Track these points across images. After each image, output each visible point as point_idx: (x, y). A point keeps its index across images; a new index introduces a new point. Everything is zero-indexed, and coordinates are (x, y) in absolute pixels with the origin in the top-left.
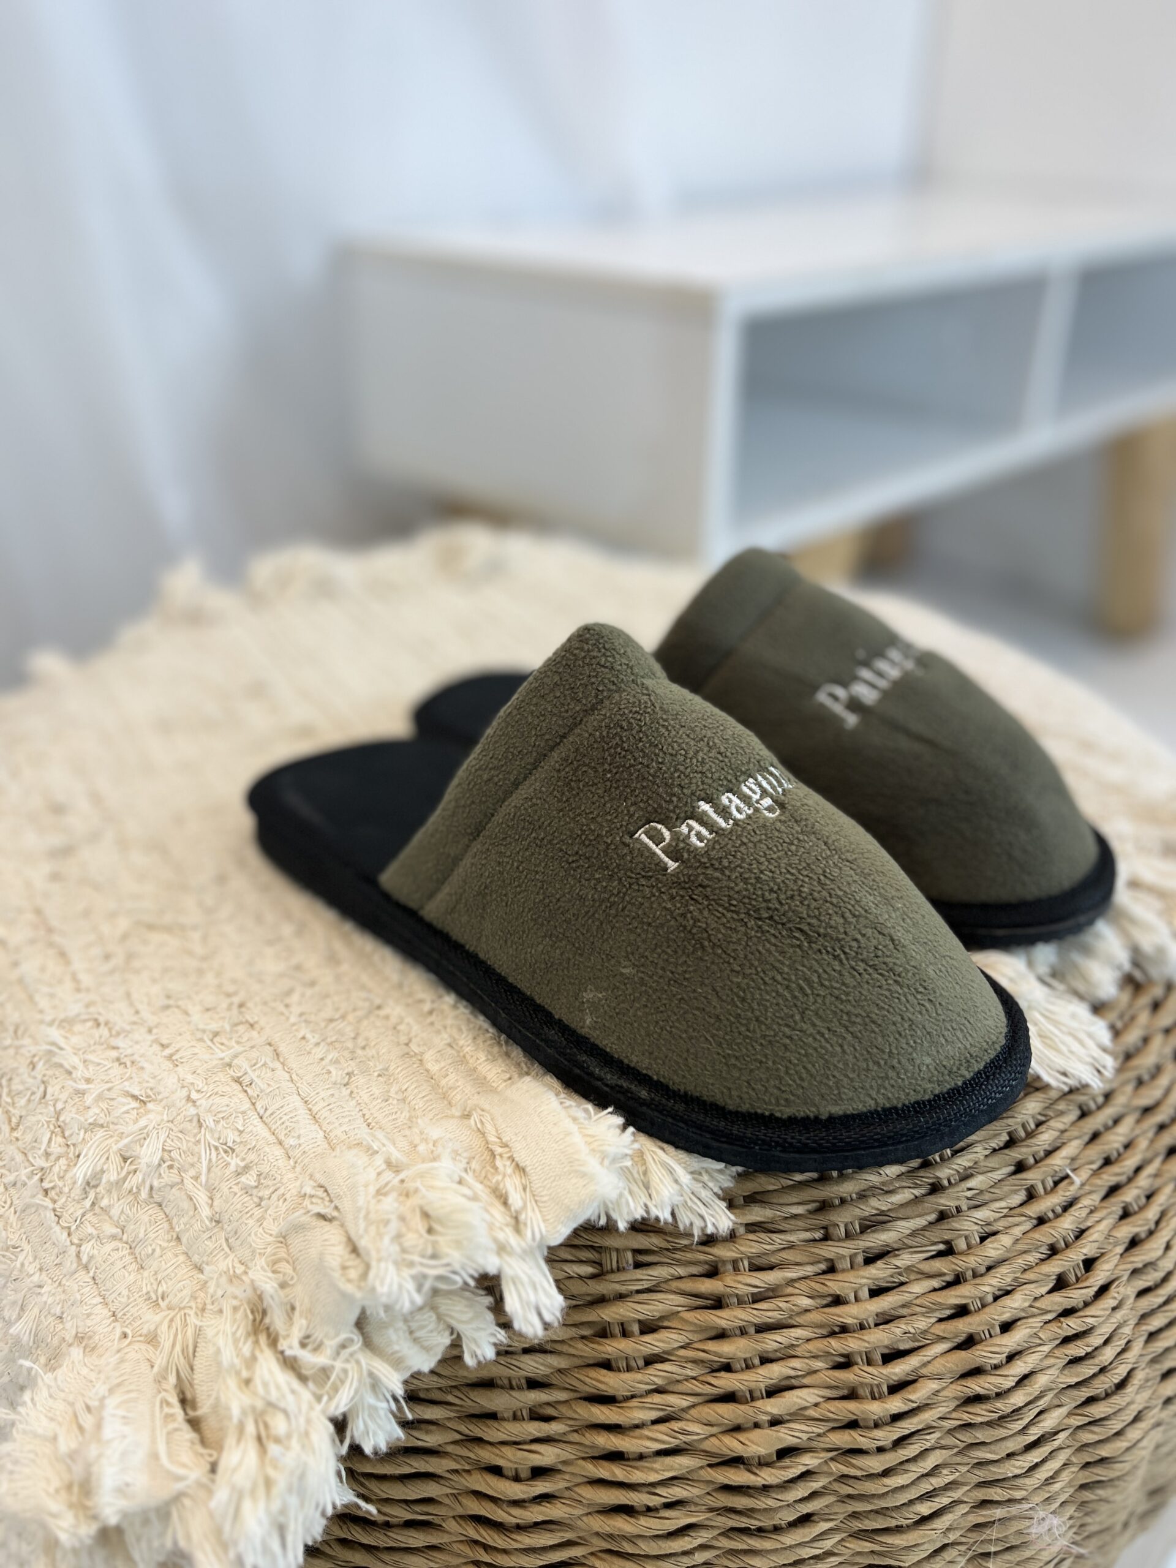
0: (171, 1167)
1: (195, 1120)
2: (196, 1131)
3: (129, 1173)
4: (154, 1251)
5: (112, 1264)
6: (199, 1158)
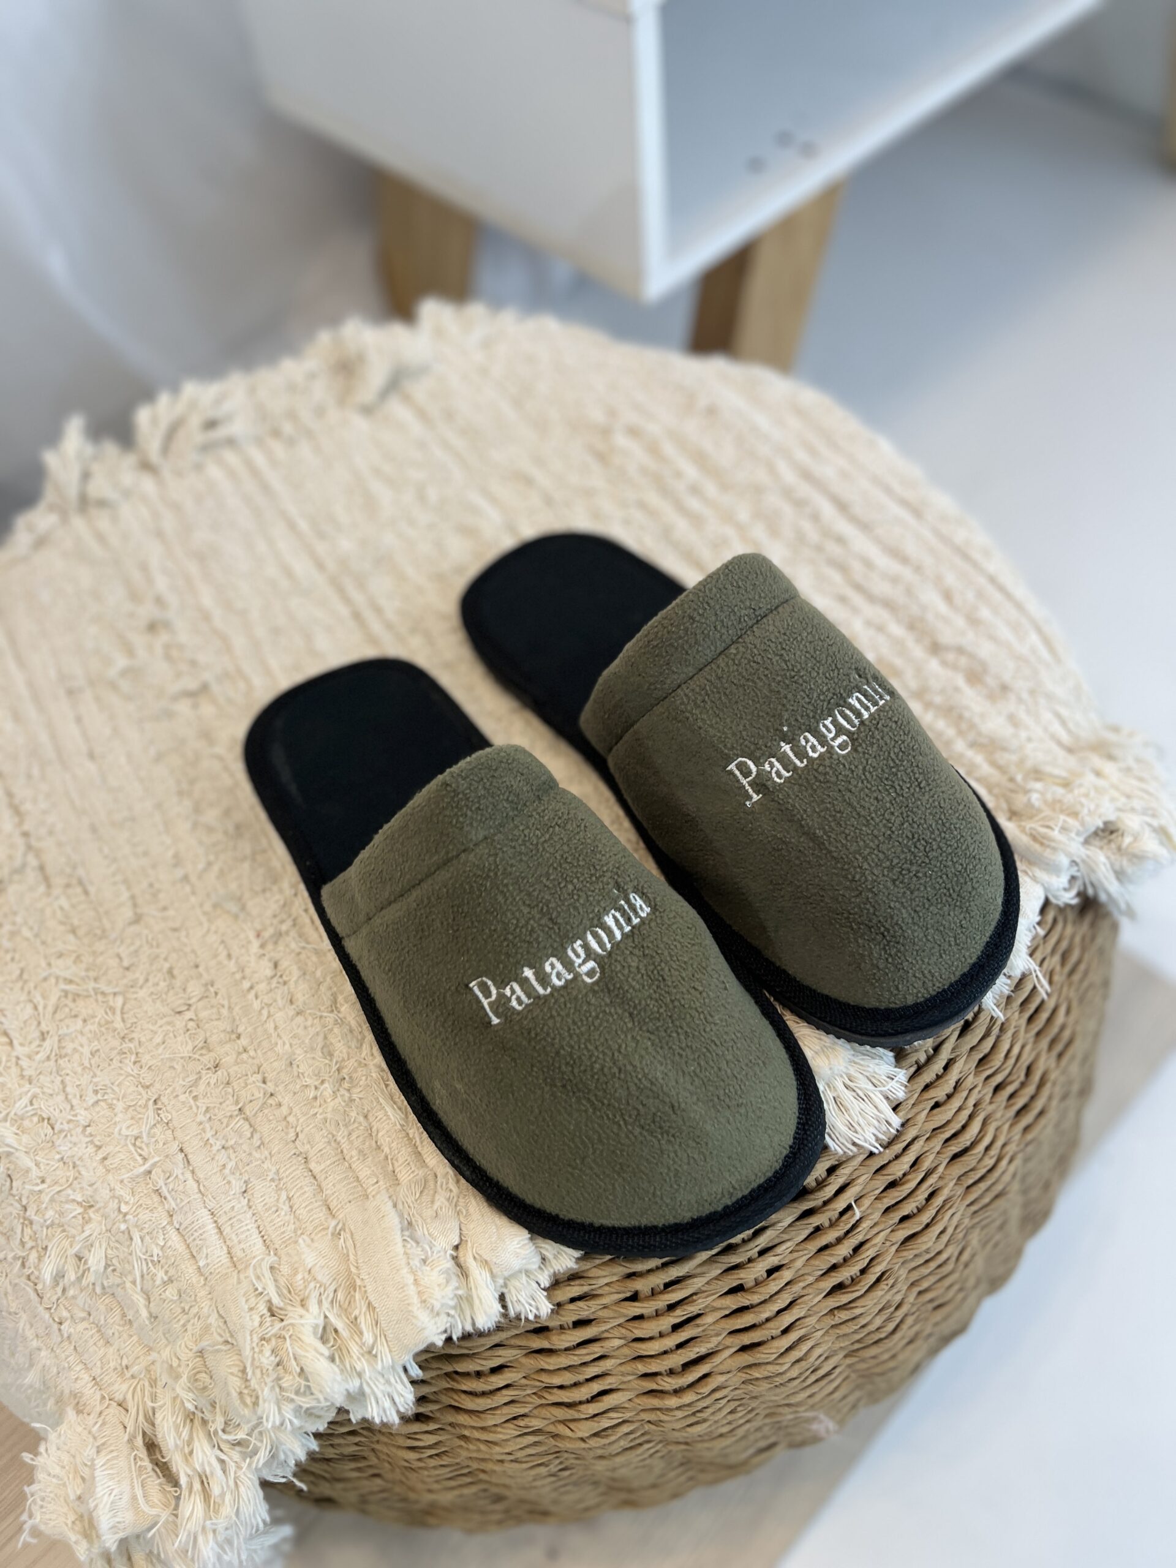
0: (114, 1270)
1: (126, 1233)
2: (128, 1243)
3: (84, 1272)
4: (113, 1334)
5: (86, 1341)
6: (134, 1267)
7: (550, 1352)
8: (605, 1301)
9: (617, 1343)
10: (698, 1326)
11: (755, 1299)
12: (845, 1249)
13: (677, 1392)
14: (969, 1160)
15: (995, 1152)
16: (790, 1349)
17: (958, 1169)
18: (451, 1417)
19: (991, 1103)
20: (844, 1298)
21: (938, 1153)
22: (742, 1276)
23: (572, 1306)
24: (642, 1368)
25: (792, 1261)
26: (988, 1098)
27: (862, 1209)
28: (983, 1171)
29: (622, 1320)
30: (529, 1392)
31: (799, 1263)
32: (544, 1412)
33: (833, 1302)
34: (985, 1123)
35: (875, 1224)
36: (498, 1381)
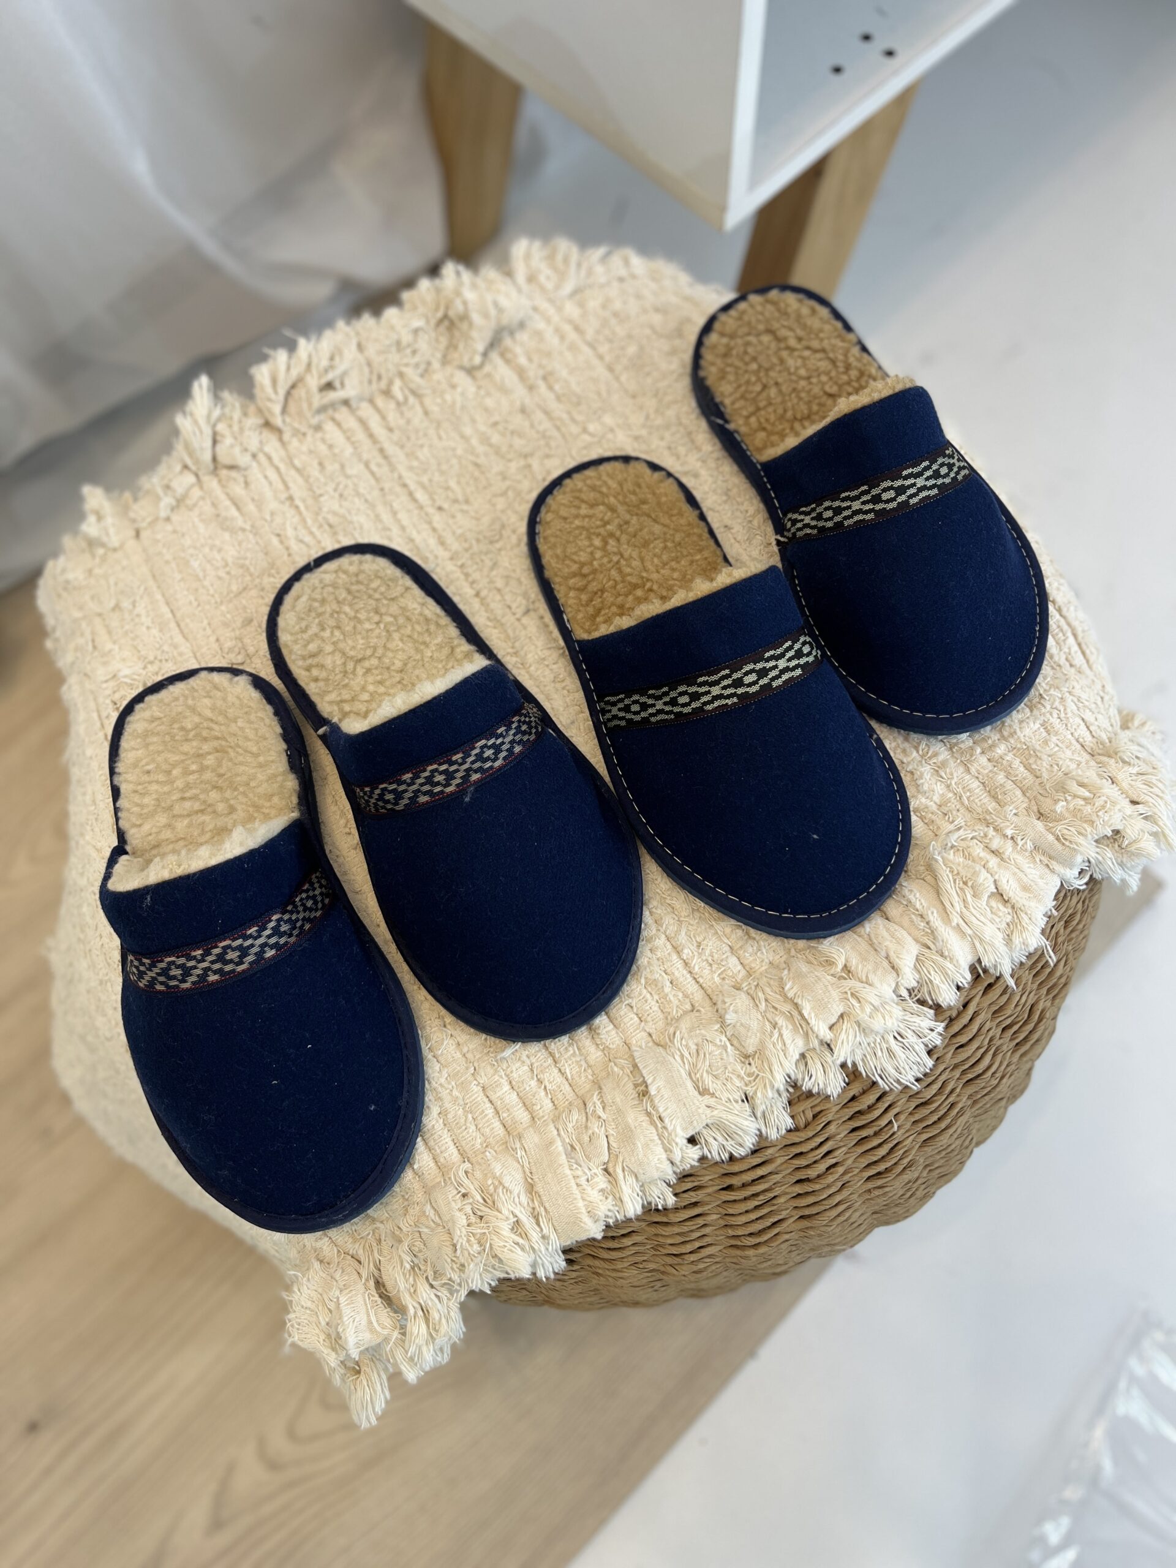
7: (667, 1224)
8: (710, 1190)
9: (715, 1217)
10: (774, 1205)
11: (817, 1187)
12: (883, 1151)
13: (756, 1246)
14: (980, 1083)
15: (998, 1075)
16: (839, 1215)
17: (970, 1090)
18: (590, 1261)
19: (1000, 1038)
20: (879, 1182)
21: (958, 1079)
22: (809, 1173)
23: (685, 1195)
24: (731, 1232)
25: (844, 1160)
26: (998, 1036)
27: (899, 1123)
28: (989, 1089)
29: (719, 1202)
30: (648, 1247)
31: (850, 1162)
32: (658, 1259)
33: (870, 1185)
34: (994, 1055)
35: (907, 1132)
36: (627, 1242)
